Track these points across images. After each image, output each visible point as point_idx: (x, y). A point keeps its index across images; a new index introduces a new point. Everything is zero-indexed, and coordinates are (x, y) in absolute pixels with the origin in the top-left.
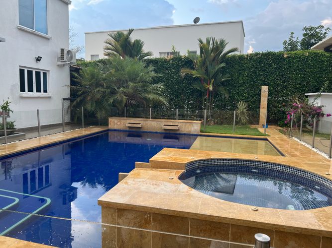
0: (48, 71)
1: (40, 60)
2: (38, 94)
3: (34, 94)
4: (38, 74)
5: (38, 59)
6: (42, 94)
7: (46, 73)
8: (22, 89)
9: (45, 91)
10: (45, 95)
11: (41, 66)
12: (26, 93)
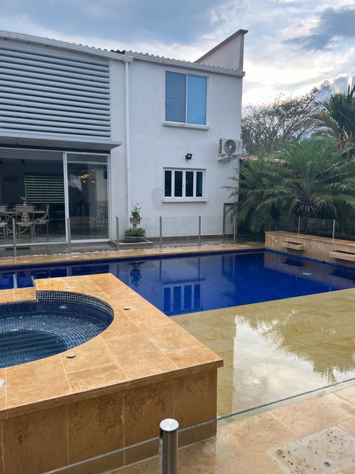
0: (204, 170)
1: (190, 158)
2: (189, 199)
3: (184, 198)
4: (190, 175)
5: (188, 157)
6: (194, 198)
7: (202, 173)
8: (168, 193)
9: (199, 194)
10: (199, 199)
11: (194, 165)
12: (173, 198)
